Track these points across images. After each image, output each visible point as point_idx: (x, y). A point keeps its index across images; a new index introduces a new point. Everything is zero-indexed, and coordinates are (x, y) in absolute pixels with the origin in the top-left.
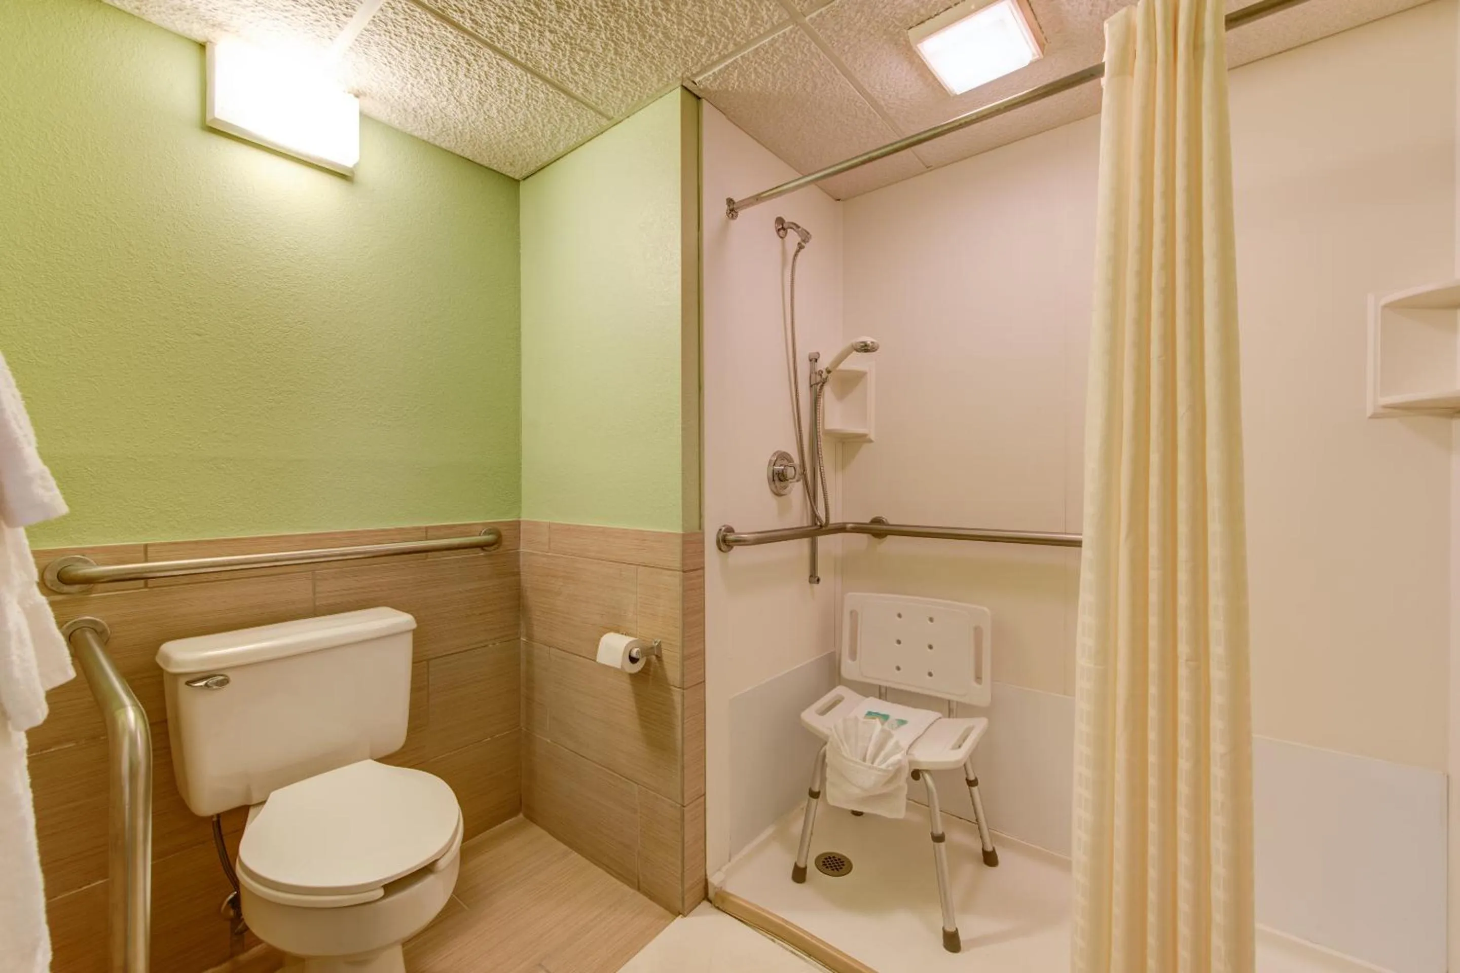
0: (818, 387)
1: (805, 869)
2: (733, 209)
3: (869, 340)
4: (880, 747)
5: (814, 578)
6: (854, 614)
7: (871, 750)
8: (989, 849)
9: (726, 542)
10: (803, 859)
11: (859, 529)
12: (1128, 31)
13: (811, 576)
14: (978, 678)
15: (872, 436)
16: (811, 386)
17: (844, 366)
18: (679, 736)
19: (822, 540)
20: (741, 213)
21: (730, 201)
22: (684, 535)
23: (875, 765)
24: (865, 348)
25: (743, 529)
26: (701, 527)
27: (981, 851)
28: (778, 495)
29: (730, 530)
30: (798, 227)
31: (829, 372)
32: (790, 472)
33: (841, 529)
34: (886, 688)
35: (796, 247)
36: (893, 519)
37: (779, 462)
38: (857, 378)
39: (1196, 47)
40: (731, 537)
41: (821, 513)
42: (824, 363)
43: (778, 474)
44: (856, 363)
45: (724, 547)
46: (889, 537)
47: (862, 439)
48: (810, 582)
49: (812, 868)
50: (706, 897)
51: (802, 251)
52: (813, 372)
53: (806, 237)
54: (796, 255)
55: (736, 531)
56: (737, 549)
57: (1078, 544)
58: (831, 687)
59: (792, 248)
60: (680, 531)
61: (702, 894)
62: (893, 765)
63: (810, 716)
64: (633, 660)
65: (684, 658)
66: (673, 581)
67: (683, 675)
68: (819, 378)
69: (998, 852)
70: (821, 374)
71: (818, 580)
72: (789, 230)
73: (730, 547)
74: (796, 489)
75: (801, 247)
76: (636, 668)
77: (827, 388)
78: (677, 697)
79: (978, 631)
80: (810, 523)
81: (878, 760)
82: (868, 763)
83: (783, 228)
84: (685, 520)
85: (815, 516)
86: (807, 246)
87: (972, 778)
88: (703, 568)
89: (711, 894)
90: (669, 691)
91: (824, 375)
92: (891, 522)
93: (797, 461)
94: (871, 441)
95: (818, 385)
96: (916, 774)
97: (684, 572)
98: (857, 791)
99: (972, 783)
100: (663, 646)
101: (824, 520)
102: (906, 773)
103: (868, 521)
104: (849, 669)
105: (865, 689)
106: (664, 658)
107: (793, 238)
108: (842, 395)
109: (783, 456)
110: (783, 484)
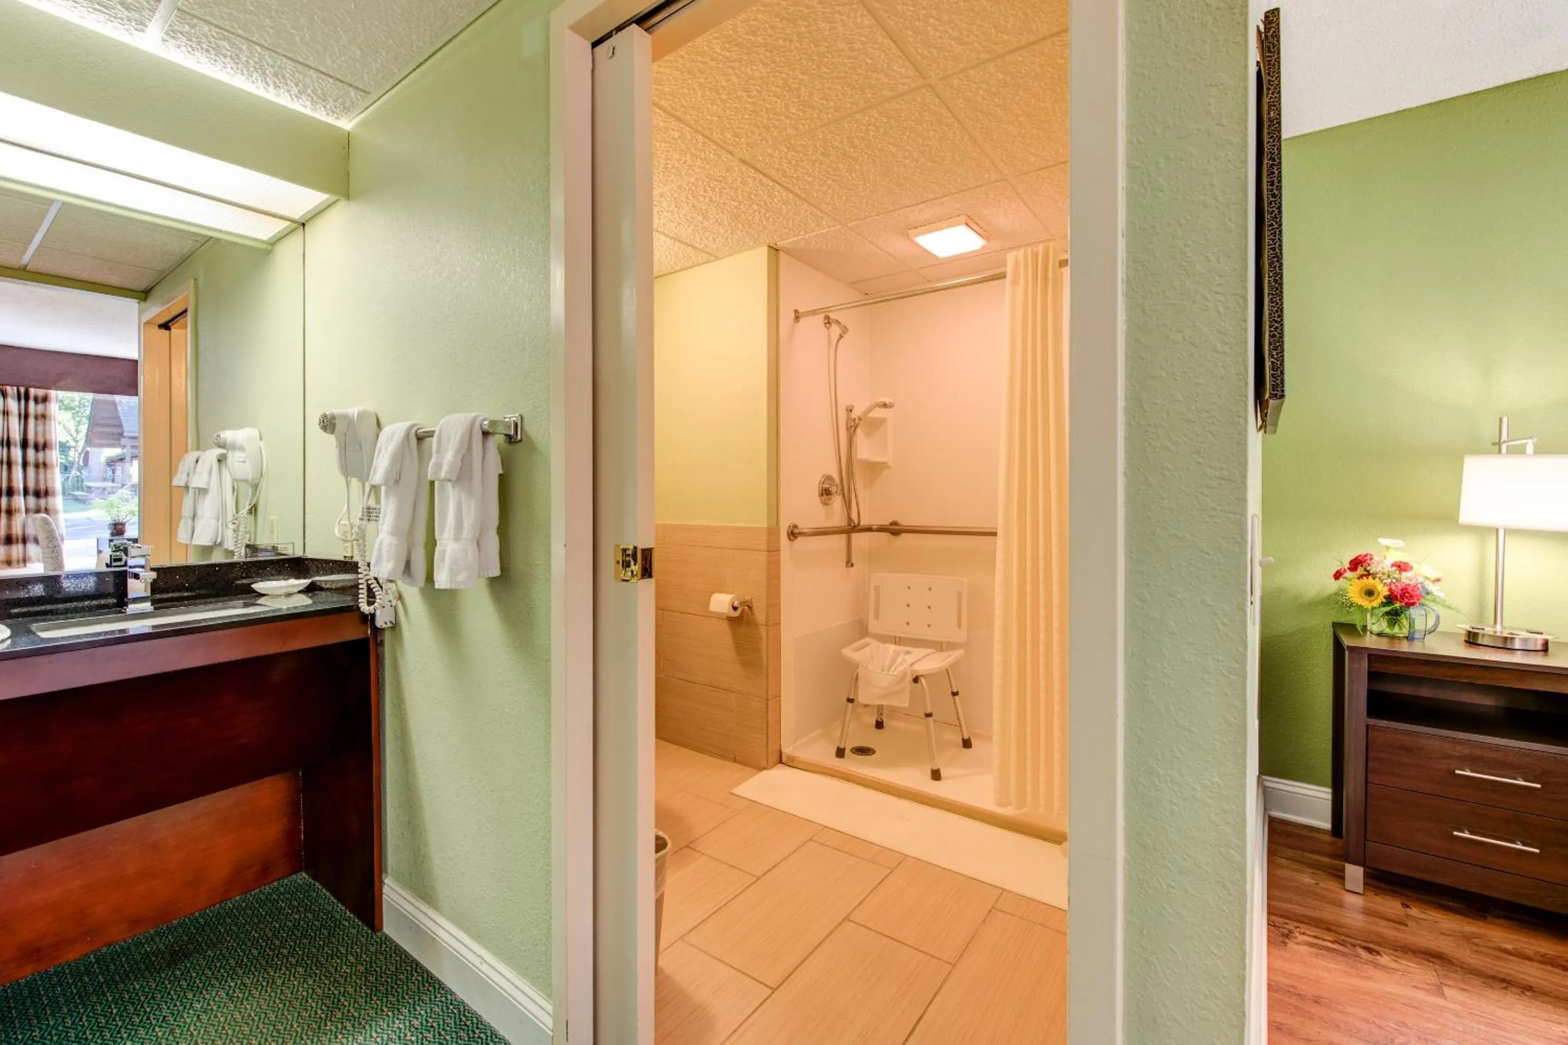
0: (853, 429)
1: (844, 749)
2: (797, 316)
3: (887, 401)
4: (893, 662)
5: (849, 564)
6: (877, 588)
7: (888, 662)
8: (966, 737)
9: (793, 534)
10: (843, 744)
11: (881, 529)
12: (1017, 263)
13: (848, 562)
14: (959, 626)
15: (890, 464)
16: (847, 429)
17: (871, 415)
18: (765, 657)
19: (855, 536)
20: (803, 320)
21: (796, 312)
22: (768, 529)
23: (890, 672)
24: (885, 405)
25: (804, 525)
26: (777, 524)
27: (961, 741)
28: (826, 504)
29: (795, 527)
30: (839, 323)
31: (860, 419)
32: (833, 489)
33: (869, 529)
34: (900, 638)
35: (838, 337)
36: (905, 522)
37: (826, 482)
38: (881, 422)
39: (1045, 279)
40: (796, 531)
41: (854, 516)
42: (856, 413)
43: (825, 490)
44: (879, 413)
45: (792, 538)
46: (903, 535)
47: (883, 466)
48: (847, 566)
49: (847, 752)
50: (781, 762)
51: (842, 339)
52: (848, 418)
53: (845, 330)
54: (838, 341)
55: (799, 526)
56: (800, 538)
57: (995, 534)
58: (862, 637)
59: (835, 337)
60: (765, 525)
61: (778, 759)
62: (901, 671)
63: (848, 652)
64: (735, 609)
65: (768, 606)
66: (762, 558)
67: (767, 618)
68: (853, 424)
69: (972, 739)
70: (854, 420)
71: (852, 565)
72: (833, 324)
73: (796, 537)
74: (837, 501)
75: (841, 337)
76: (737, 614)
77: (859, 431)
78: (763, 631)
79: (959, 594)
80: (846, 524)
81: (892, 670)
82: (886, 672)
83: (829, 323)
84: (769, 518)
85: (850, 519)
86: (845, 336)
87: (955, 690)
88: (779, 550)
89: (784, 760)
90: (757, 628)
91: (857, 421)
92: (904, 524)
93: (837, 480)
94: (889, 467)
95: (852, 427)
96: (916, 680)
97: (768, 551)
98: (878, 690)
99: (955, 694)
100: (753, 600)
101: (856, 522)
102: (909, 678)
103: (888, 523)
104: (874, 626)
105: (884, 639)
106: (754, 608)
107: (835, 330)
108: (869, 434)
109: (829, 478)
110: (829, 497)
